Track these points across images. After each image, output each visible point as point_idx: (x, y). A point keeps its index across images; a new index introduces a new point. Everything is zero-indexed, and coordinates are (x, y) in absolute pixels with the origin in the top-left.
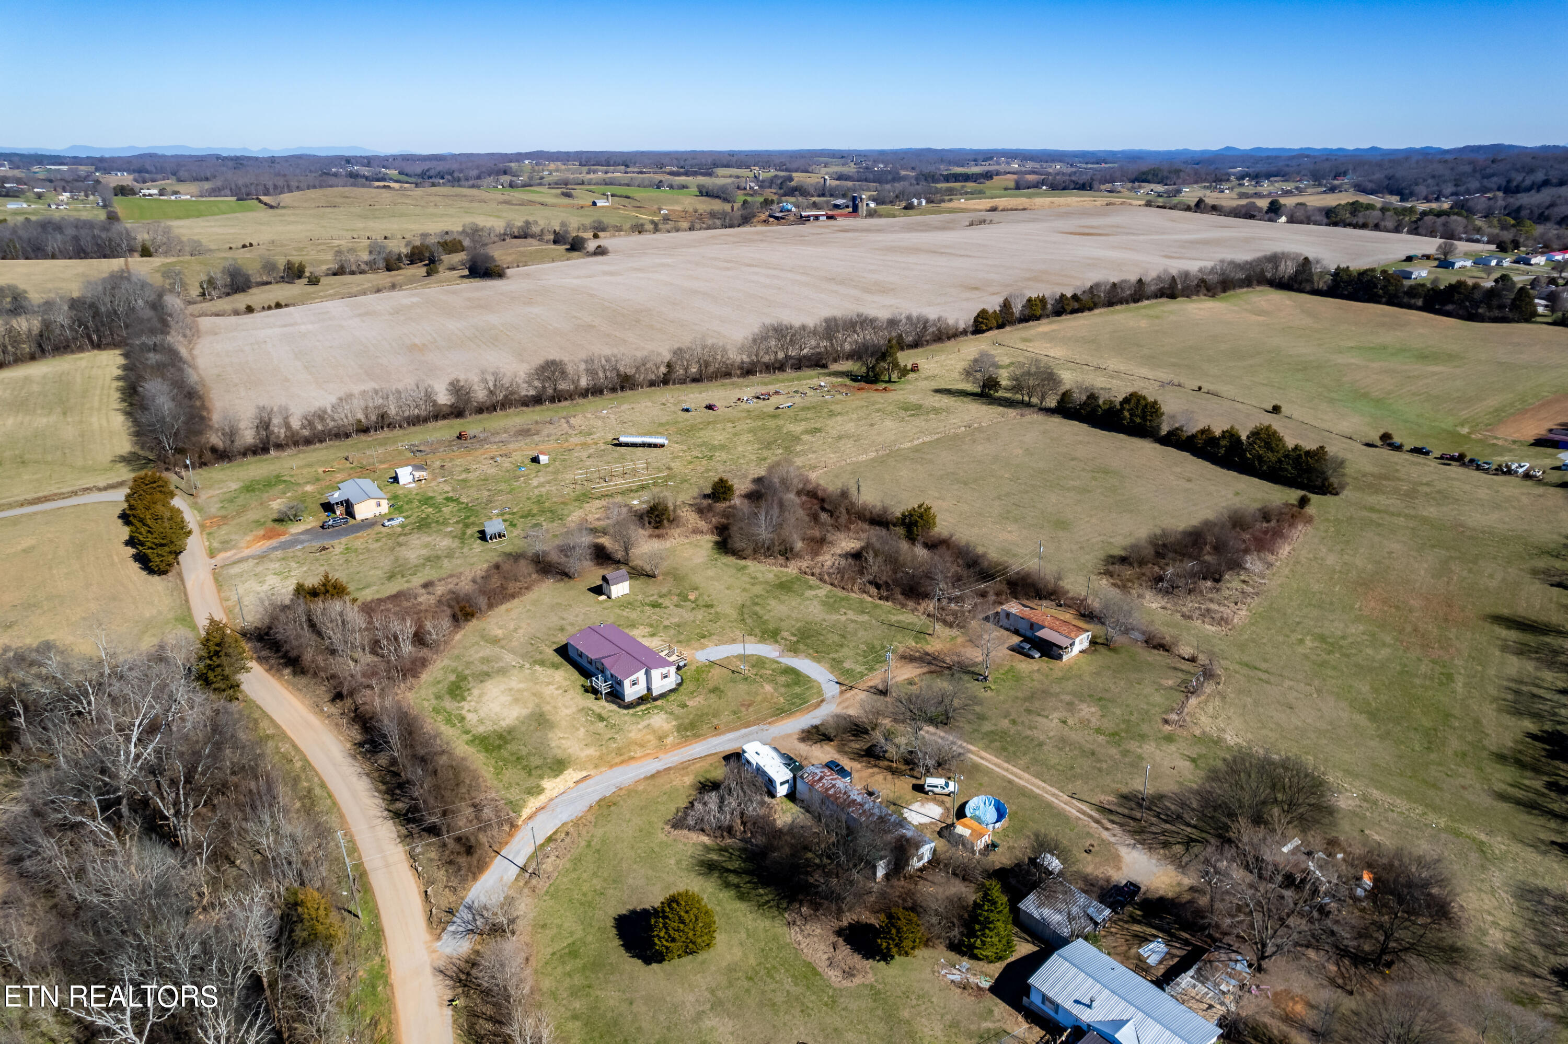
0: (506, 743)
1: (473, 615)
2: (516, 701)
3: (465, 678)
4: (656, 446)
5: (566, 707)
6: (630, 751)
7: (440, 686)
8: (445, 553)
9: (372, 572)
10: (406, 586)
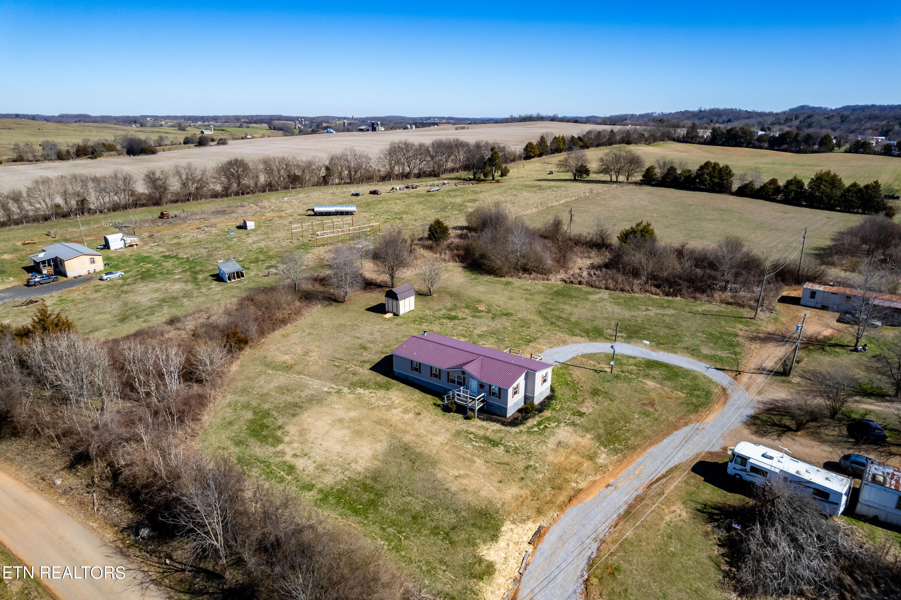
0: (379, 495)
1: (246, 343)
2: (358, 434)
3: (267, 414)
4: (348, 213)
5: (435, 434)
6: (567, 481)
7: (236, 427)
8: (181, 294)
9: (98, 317)
10: (144, 325)
